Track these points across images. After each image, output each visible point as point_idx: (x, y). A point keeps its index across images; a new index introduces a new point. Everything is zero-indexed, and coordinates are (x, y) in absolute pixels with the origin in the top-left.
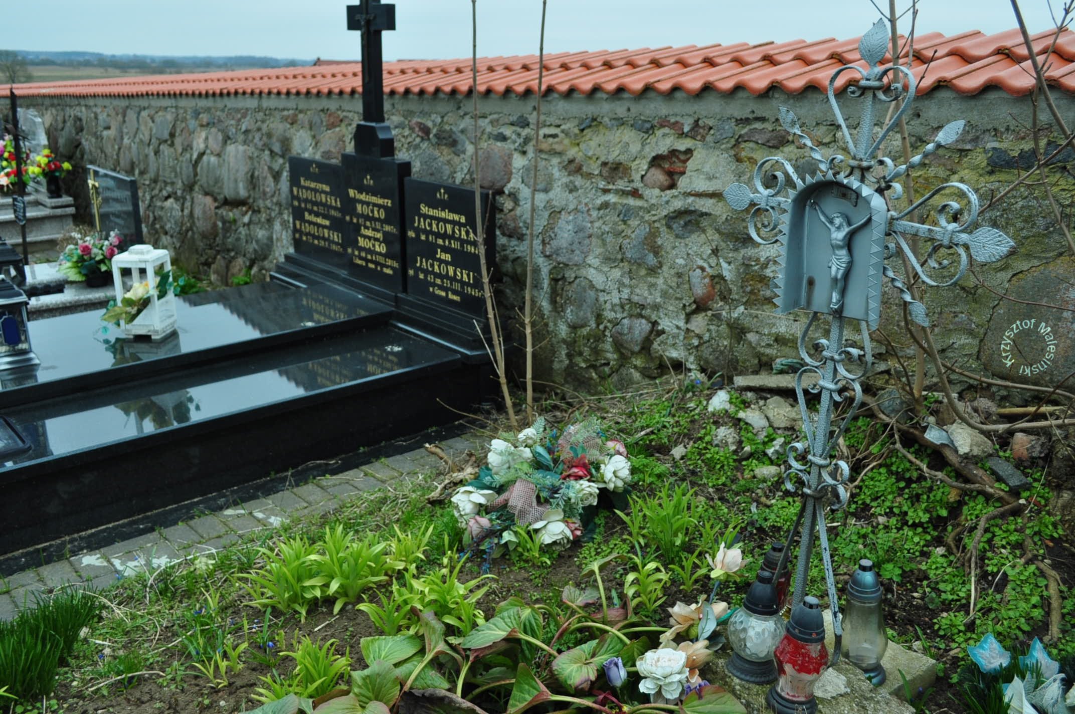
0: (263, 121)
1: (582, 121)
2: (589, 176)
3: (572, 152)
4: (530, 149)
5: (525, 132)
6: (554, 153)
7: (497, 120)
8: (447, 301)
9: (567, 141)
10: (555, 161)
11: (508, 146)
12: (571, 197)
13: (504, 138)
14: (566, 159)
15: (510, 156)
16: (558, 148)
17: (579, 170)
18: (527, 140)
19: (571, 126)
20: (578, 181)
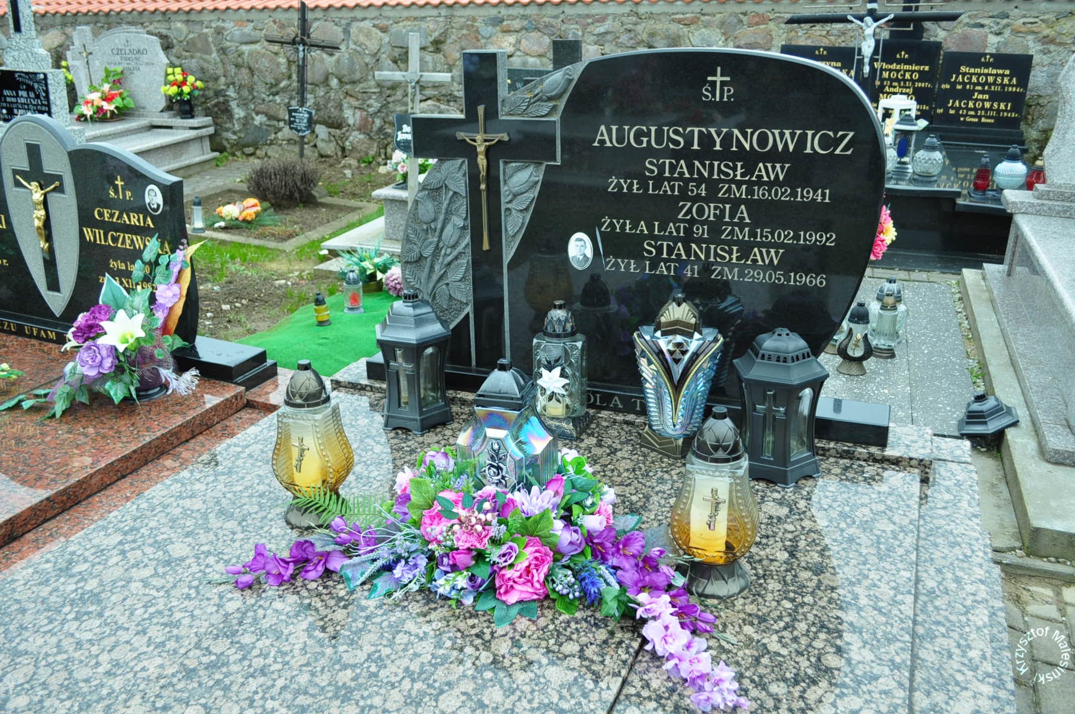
0: (635, 24)
1: (1059, 13)
2: (1060, 44)
3: (1047, 32)
4: (1007, 33)
5: (1005, 21)
6: (1033, 32)
7: (976, 16)
8: (979, 123)
9: (1044, 25)
10: (1030, 37)
11: (986, 30)
12: (1045, 57)
13: (982, 26)
14: (1041, 36)
15: (986, 36)
16: (1036, 29)
17: (1052, 41)
18: (1007, 25)
19: (1051, 17)
20: (1052, 47)
